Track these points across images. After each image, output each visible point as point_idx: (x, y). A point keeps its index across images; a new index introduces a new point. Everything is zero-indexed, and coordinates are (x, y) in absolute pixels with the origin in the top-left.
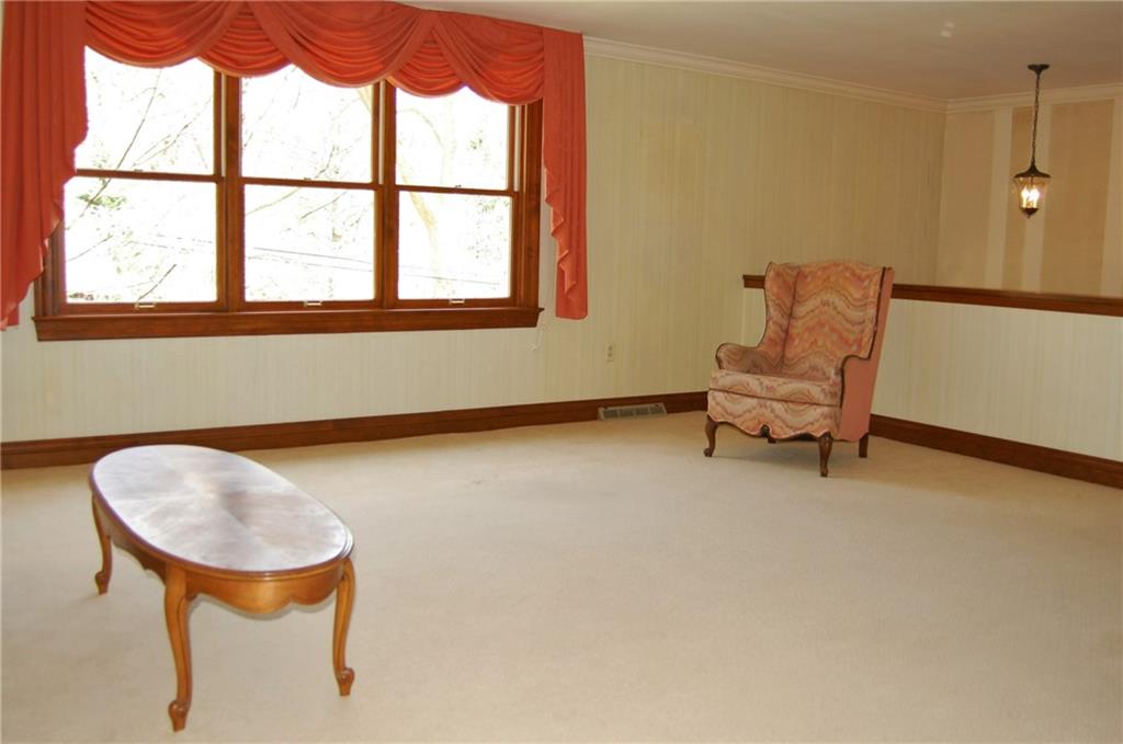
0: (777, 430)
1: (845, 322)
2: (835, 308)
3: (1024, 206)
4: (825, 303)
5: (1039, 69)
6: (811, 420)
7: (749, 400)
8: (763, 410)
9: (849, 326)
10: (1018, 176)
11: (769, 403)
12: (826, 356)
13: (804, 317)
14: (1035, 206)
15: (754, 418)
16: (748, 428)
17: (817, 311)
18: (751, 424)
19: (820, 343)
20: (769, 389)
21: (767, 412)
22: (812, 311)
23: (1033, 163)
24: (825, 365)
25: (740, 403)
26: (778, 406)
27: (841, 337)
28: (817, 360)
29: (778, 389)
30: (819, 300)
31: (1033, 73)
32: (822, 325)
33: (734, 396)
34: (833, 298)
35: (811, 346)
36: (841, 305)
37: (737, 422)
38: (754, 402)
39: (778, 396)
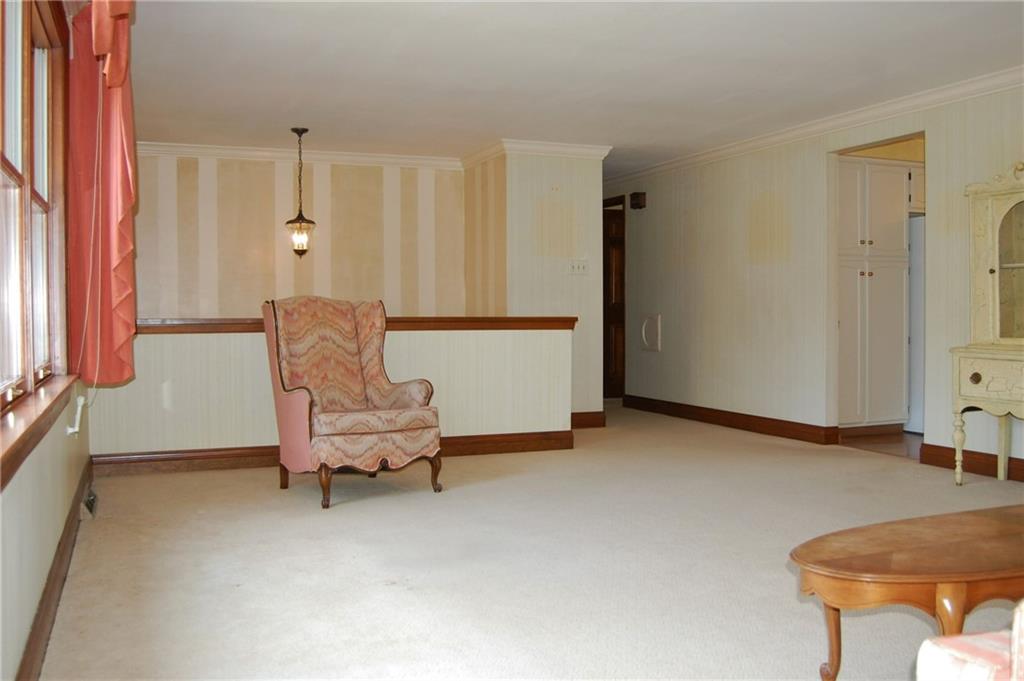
0: (396, 460)
1: (345, 354)
2: (334, 342)
3: (296, 248)
4: (323, 338)
5: (300, 132)
6: (426, 443)
7: (369, 437)
8: (385, 443)
9: (349, 358)
10: (288, 223)
11: (388, 435)
12: (340, 389)
13: (305, 354)
14: (305, 248)
15: (375, 454)
16: (366, 466)
17: (317, 347)
18: (370, 462)
19: (330, 377)
20: (390, 421)
21: (389, 446)
22: (313, 347)
23: (300, 212)
24: (342, 399)
25: (362, 442)
26: (397, 437)
27: (347, 369)
28: (333, 393)
29: (398, 419)
30: (315, 335)
31: (296, 135)
32: (326, 359)
33: (355, 437)
34: (328, 332)
35: (323, 382)
36: (338, 338)
37: (357, 464)
38: (374, 438)
39: (398, 427)
